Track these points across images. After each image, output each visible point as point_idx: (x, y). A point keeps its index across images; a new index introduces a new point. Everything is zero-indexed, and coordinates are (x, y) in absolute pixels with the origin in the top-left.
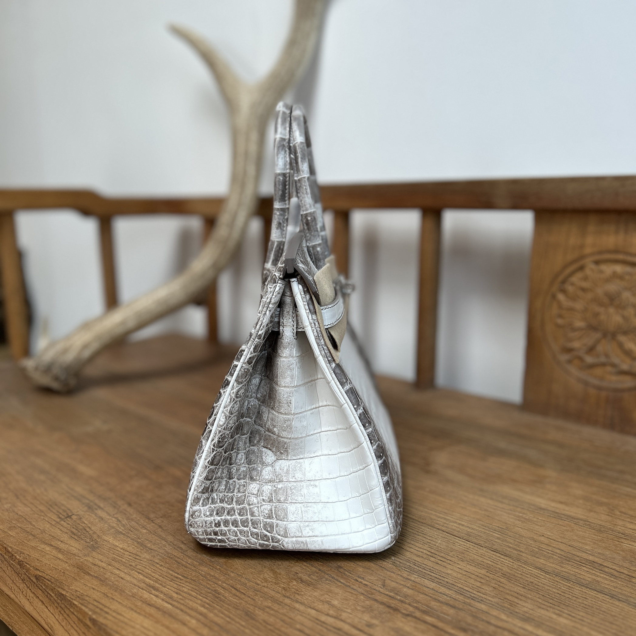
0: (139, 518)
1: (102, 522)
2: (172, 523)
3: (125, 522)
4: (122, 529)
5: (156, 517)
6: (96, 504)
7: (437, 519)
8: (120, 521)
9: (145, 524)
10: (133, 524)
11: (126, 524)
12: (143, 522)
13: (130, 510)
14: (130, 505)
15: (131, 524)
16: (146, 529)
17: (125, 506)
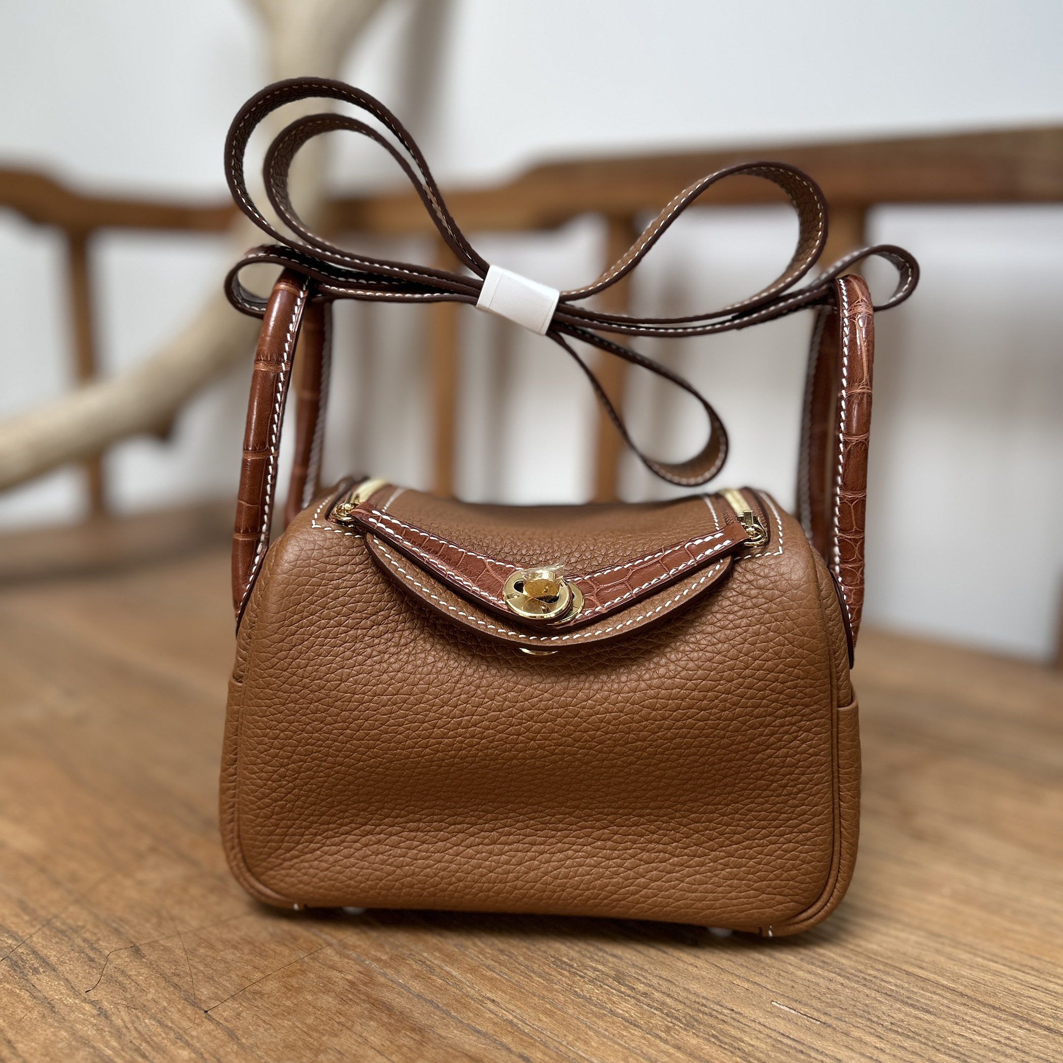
0: (165, 1004)
1: (50, 1020)
2: (267, 1018)
3: (121, 1018)
4: (113, 1049)
5: (217, 998)
6: (34, 952)
7: (1026, 993)
8: (107, 1017)
9: (186, 1024)
10: (147, 1025)
11: (127, 1027)
12: (176, 1016)
13: (138, 972)
14: (136, 951)
15: (140, 1028)
16: (188, 1044)
17: (124, 959)
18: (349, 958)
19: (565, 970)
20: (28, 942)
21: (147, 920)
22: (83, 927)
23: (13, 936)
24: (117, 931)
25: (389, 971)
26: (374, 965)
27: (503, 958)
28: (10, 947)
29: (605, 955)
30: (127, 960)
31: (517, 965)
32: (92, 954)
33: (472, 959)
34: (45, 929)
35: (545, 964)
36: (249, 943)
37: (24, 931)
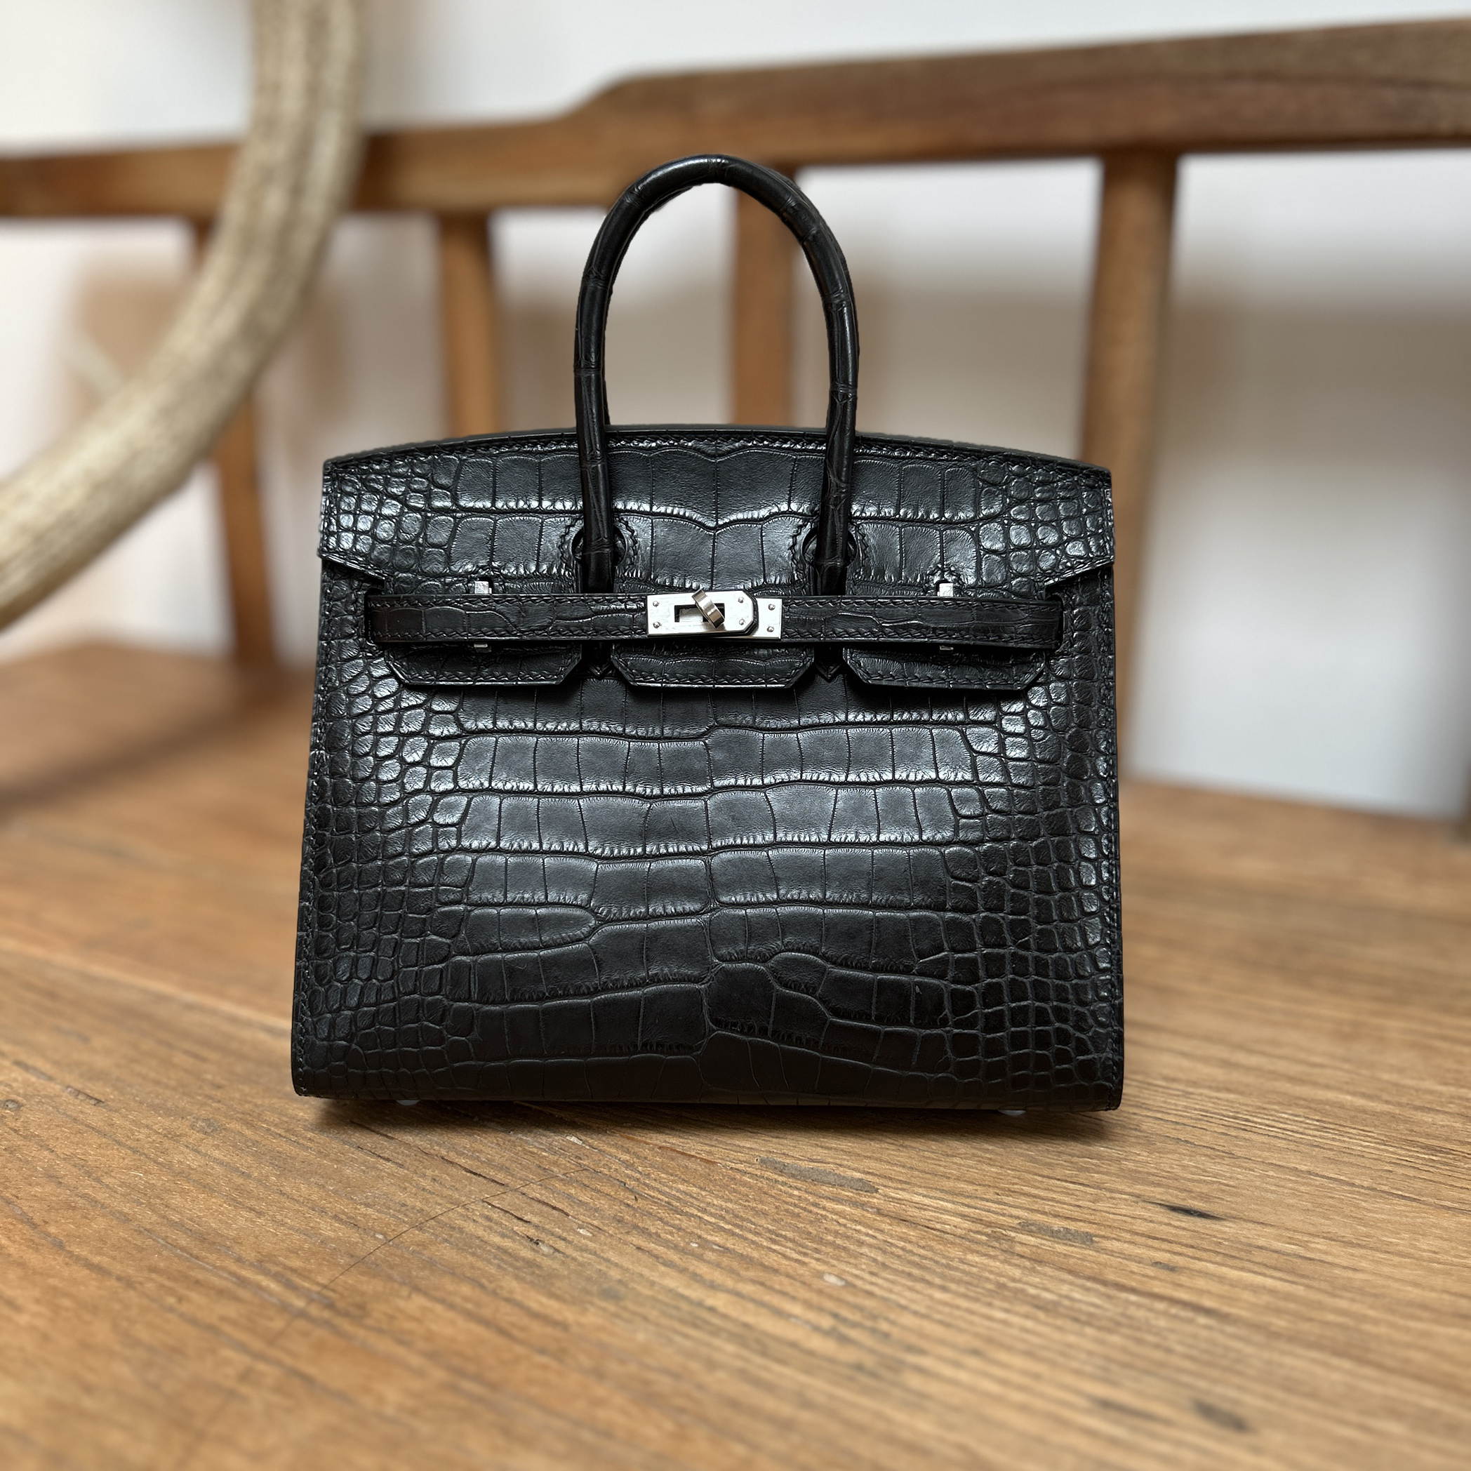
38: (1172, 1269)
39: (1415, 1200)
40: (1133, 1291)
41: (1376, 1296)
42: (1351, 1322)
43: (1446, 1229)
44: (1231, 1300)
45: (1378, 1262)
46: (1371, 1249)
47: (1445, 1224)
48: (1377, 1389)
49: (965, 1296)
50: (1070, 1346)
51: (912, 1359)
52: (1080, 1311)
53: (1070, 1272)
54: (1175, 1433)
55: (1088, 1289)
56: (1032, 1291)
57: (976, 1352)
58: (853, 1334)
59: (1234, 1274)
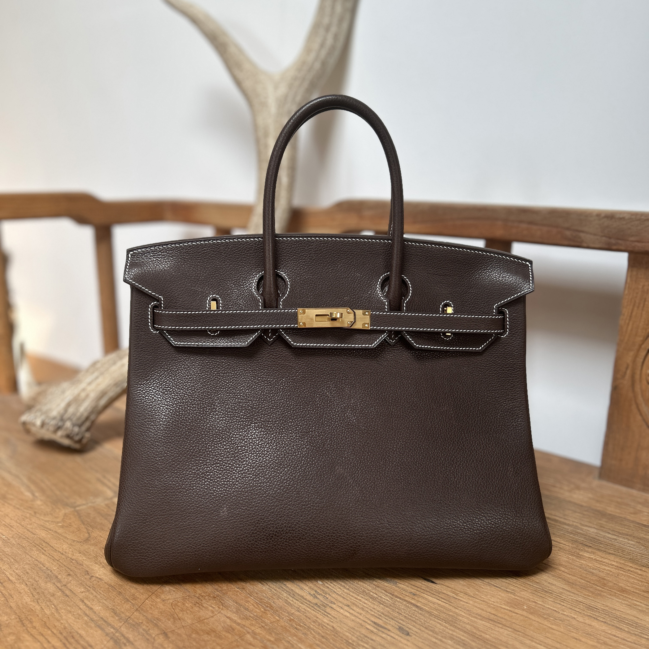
18: (257, 639)
19: (349, 646)
20: (120, 630)
21: (169, 620)
22: (142, 623)
23: (113, 627)
24: (156, 625)
25: (275, 646)
26: (268, 643)
27: (324, 640)
28: (112, 632)
29: (368, 639)
30: (163, 639)
31: (329, 644)
32: (148, 637)
33: (310, 640)
34: (126, 624)
35: (342, 643)
36: (214, 631)
37: (117, 624)
38: (414, 595)
39: (499, 588)
40: (400, 598)
41: (468, 610)
42: (455, 615)
43: (502, 597)
44: (425, 605)
45: (475, 602)
46: (476, 598)
47: (503, 595)
48: (451, 632)
49: (353, 592)
50: (374, 608)
51: (330, 605)
52: (382, 601)
53: (385, 591)
54: (389, 633)
55: (387, 596)
56: (372, 594)
57: (348, 606)
58: (318, 596)
59: (430, 598)
